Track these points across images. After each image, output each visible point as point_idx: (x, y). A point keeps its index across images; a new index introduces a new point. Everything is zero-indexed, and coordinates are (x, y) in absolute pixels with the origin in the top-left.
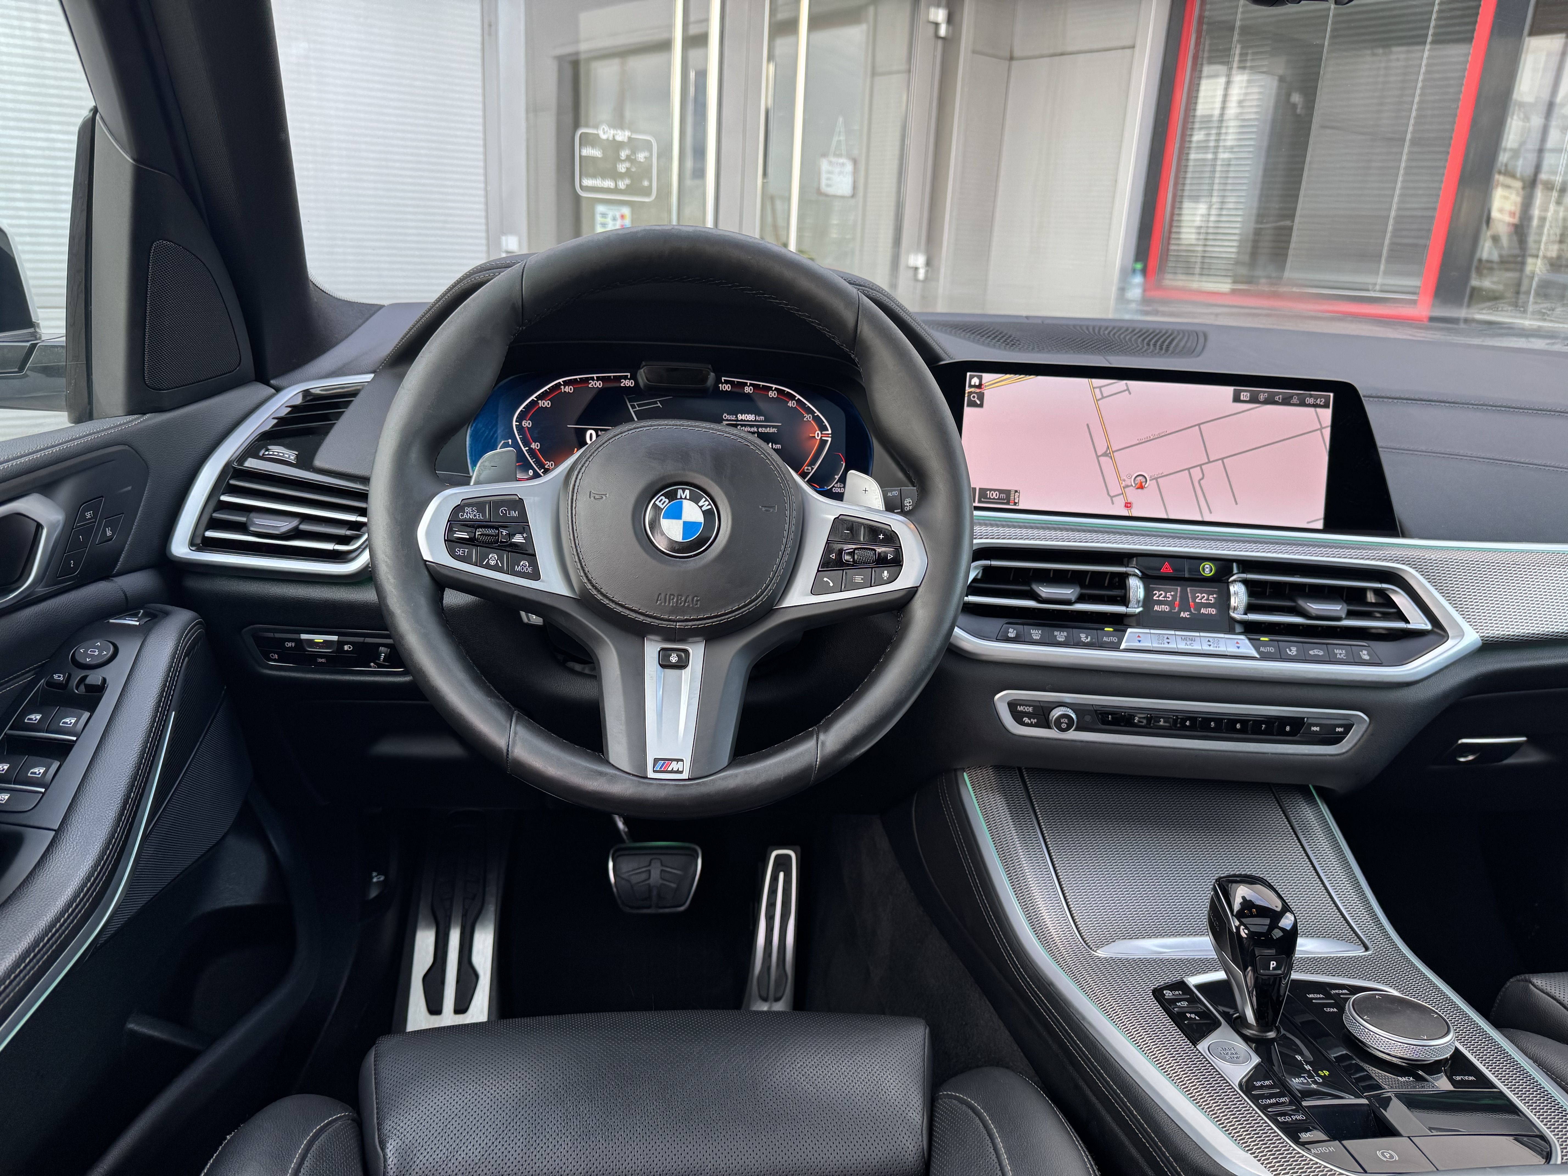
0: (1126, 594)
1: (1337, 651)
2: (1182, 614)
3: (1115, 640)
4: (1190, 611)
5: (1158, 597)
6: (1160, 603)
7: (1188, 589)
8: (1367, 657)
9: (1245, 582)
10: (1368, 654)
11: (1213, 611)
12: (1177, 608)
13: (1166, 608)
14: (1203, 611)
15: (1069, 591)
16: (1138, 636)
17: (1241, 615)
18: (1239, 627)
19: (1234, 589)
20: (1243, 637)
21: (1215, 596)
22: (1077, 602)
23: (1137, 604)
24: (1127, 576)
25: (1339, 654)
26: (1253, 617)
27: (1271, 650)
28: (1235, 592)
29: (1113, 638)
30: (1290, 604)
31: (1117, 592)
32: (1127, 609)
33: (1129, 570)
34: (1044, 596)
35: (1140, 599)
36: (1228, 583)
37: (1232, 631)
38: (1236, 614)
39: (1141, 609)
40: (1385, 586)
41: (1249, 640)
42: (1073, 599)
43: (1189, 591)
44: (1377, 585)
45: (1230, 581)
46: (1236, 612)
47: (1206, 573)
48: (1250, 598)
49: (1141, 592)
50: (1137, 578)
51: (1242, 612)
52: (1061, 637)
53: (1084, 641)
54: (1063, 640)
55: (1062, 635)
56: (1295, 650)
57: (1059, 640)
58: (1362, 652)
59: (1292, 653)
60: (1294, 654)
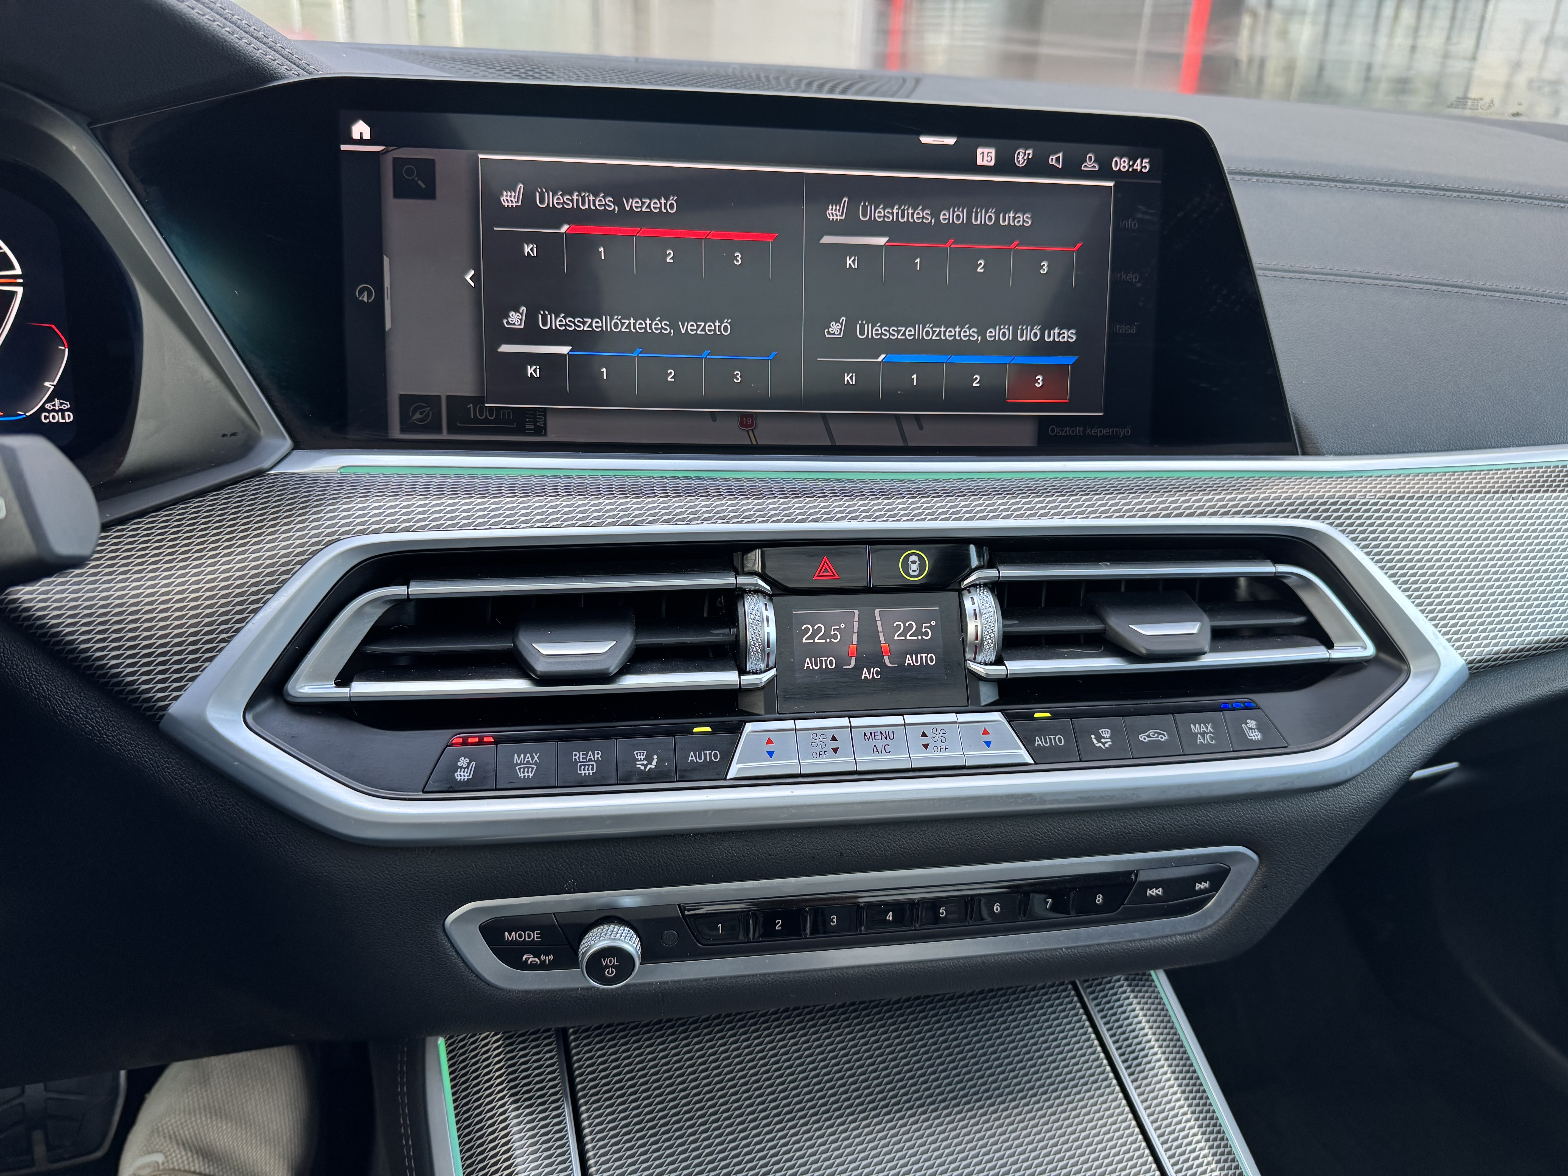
0: (737, 636)
1: (1195, 729)
2: (865, 674)
3: (714, 756)
4: (882, 664)
5: (812, 637)
6: (814, 651)
7: (877, 611)
8: (1256, 736)
9: (997, 588)
10: (1259, 728)
11: (930, 659)
12: (853, 659)
13: (829, 662)
14: (909, 660)
15: (601, 648)
16: (769, 742)
17: (991, 664)
18: (987, 694)
19: (974, 603)
20: (997, 716)
21: (933, 623)
22: (626, 669)
23: (763, 662)
24: (737, 595)
25: (1200, 734)
26: (1017, 667)
27: (1058, 740)
28: (975, 610)
29: (710, 754)
30: (1091, 626)
31: (719, 635)
32: (742, 677)
33: (742, 580)
34: (541, 667)
35: (768, 646)
36: (960, 591)
37: (972, 705)
38: (980, 663)
39: (773, 672)
40: (1282, 568)
41: (1009, 722)
42: (613, 668)
43: (878, 618)
44: (1267, 568)
45: (962, 587)
46: (979, 658)
47: (911, 573)
48: (1008, 622)
49: (771, 631)
50: (761, 597)
51: (993, 658)
52: (588, 765)
53: (642, 768)
54: (591, 772)
55: (590, 760)
56: (1108, 736)
57: (583, 772)
58: (1246, 724)
59: (1104, 744)
60: (1107, 745)
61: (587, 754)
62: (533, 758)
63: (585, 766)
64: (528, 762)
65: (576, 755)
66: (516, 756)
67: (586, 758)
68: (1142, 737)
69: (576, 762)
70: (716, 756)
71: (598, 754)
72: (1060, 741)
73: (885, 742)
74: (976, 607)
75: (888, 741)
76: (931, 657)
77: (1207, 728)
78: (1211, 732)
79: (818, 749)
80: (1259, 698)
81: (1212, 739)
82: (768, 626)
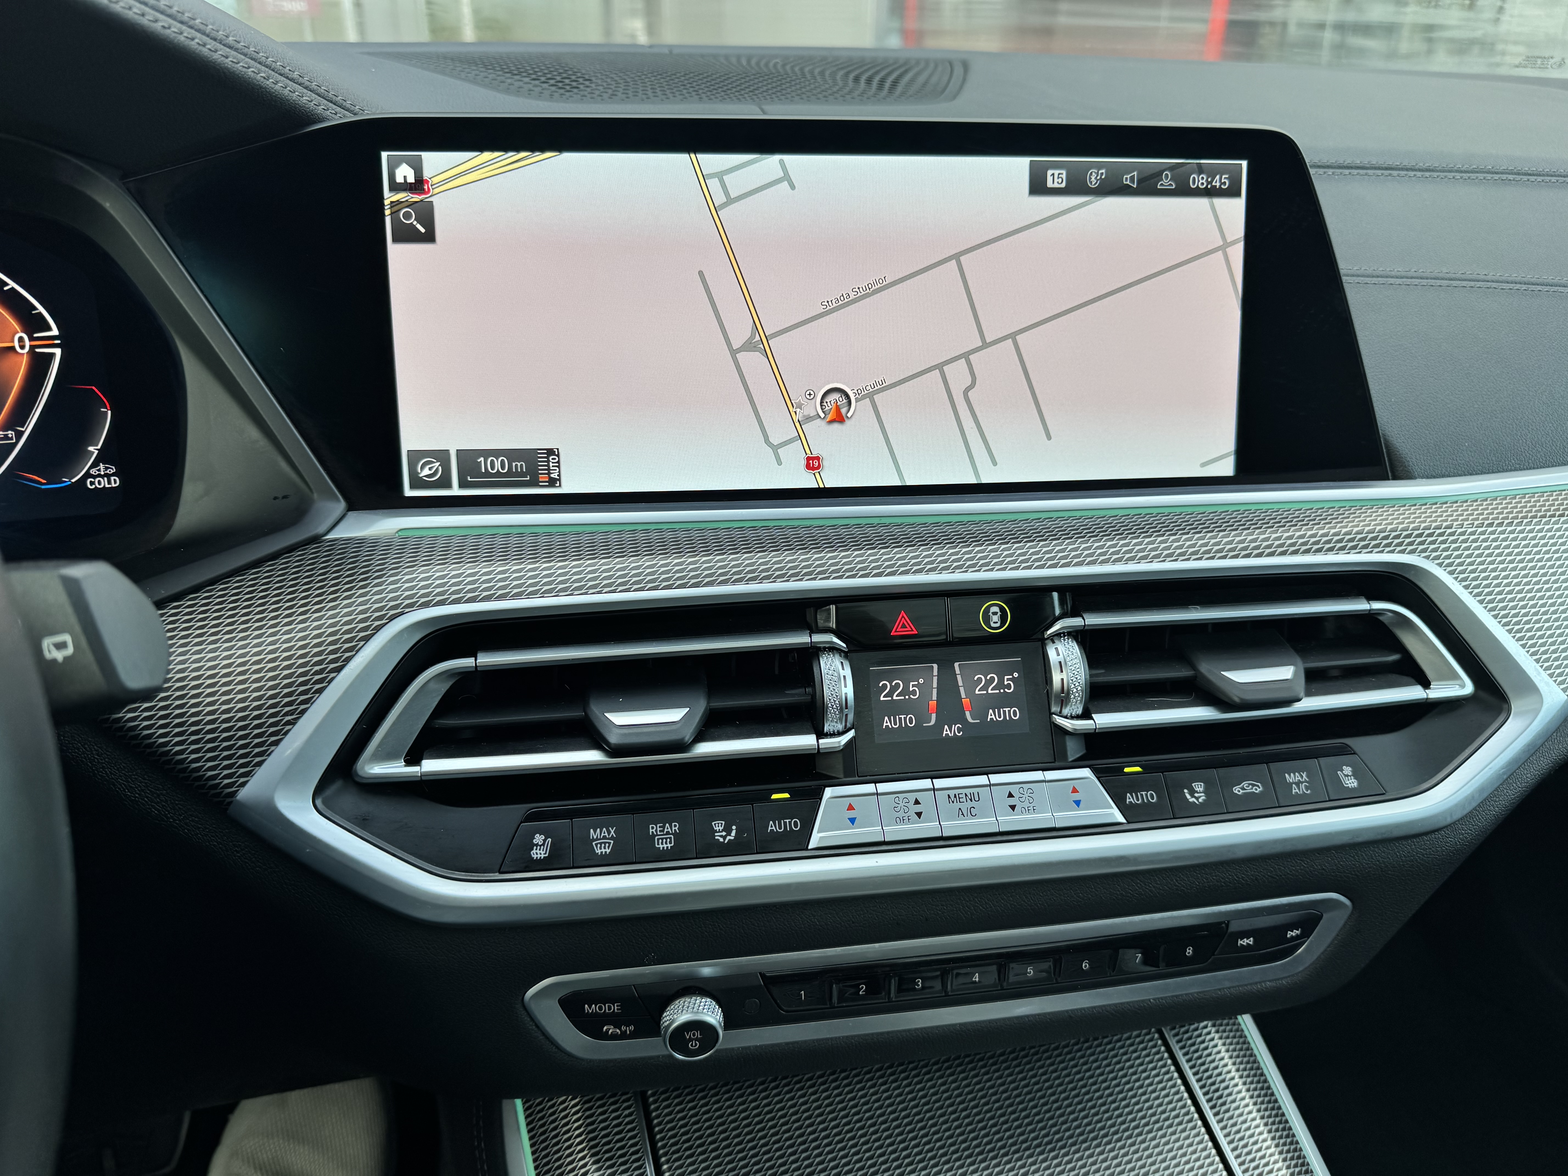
0: (814, 695)
1: (1291, 778)
2: (946, 731)
3: (793, 824)
4: (963, 720)
5: (890, 694)
6: (894, 709)
7: (956, 665)
8: (1351, 783)
9: (1081, 636)
10: (1355, 775)
11: (1013, 713)
12: (934, 716)
13: (908, 720)
14: (991, 715)
15: (675, 715)
16: (851, 808)
17: (1078, 717)
18: (1073, 749)
19: (1058, 655)
20: (1086, 772)
21: (1016, 675)
22: (701, 736)
23: (841, 723)
24: (813, 653)
25: (1295, 783)
26: (1105, 720)
27: (1150, 796)
28: (1060, 662)
29: (790, 823)
30: (1180, 672)
31: (794, 696)
32: (821, 741)
33: (818, 638)
34: (614, 739)
35: (847, 708)
36: (1043, 643)
37: (1058, 762)
38: (1066, 717)
39: (851, 734)
40: (1377, 605)
41: (1098, 778)
42: (688, 735)
43: (958, 671)
44: (1361, 605)
45: (1046, 636)
46: (1066, 711)
47: (993, 625)
48: (1095, 672)
49: (848, 690)
50: (837, 656)
51: (1079, 711)
52: (666, 839)
53: (721, 840)
54: (669, 845)
55: (668, 833)
56: (1201, 789)
57: (661, 846)
58: (1342, 770)
59: (1197, 798)
60: (1200, 800)
61: (664, 827)
62: (609, 832)
63: (662, 839)
64: (605, 837)
65: (653, 828)
66: (592, 831)
67: (663, 831)
68: (1237, 790)
69: (654, 836)
70: (796, 824)
71: (675, 826)
72: (1153, 798)
73: (970, 804)
74: (1061, 658)
75: (974, 804)
76: (1015, 711)
77: (1302, 777)
78: (1306, 781)
79: (901, 814)
80: (1355, 743)
81: (1307, 788)
82: (846, 687)
